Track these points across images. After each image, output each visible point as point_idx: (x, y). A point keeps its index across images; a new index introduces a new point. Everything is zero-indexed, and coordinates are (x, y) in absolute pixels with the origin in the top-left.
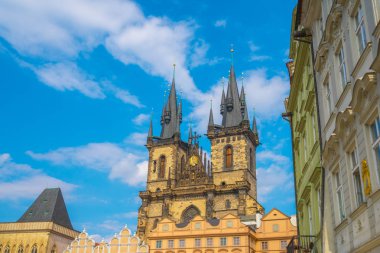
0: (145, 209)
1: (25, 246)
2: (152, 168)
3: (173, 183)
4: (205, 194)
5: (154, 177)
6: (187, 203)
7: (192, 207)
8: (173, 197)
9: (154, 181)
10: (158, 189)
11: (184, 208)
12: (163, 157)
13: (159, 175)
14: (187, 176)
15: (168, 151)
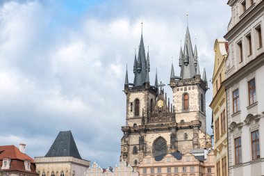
0: (127, 139)
1: (55, 172)
2: (130, 108)
3: (146, 120)
4: (169, 129)
5: (132, 115)
6: (156, 136)
7: (160, 137)
8: (146, 131)
9: (131, 118)
10: (135, 124)
11: (155, 139)
12: (137, 101)
13: (135, 114)
14: (156, 115)
15: (141, 95)
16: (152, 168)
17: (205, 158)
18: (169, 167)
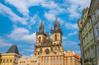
0: (36, 50)
2: (37, 40)
3: (43, 43)
4: (50, 46)
5: (38, 42)
6: (46, 48)
8: (43, 47)
9: (38, 43)
10: (39, 45)
12: (40, 37)
13: (39, 42)
14: (46, 42)
15: (41, 36)
16: (45, 57)
17: (65, 54)
18: (51, 57)
